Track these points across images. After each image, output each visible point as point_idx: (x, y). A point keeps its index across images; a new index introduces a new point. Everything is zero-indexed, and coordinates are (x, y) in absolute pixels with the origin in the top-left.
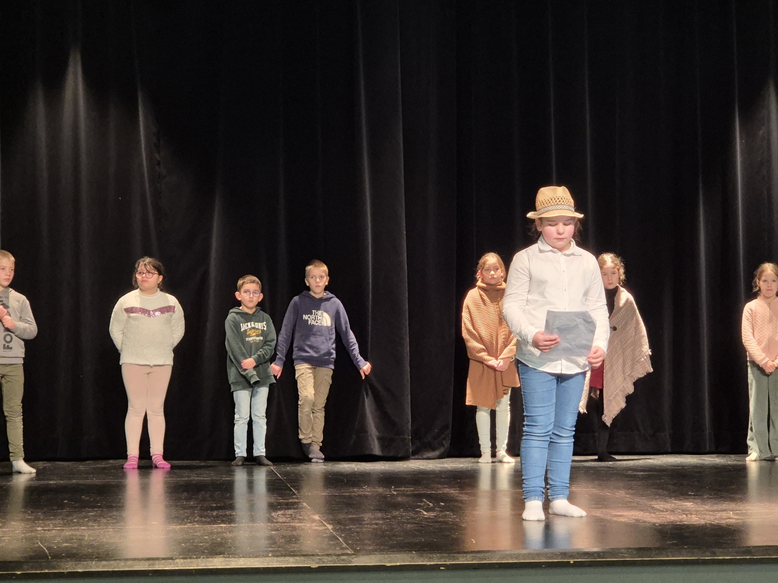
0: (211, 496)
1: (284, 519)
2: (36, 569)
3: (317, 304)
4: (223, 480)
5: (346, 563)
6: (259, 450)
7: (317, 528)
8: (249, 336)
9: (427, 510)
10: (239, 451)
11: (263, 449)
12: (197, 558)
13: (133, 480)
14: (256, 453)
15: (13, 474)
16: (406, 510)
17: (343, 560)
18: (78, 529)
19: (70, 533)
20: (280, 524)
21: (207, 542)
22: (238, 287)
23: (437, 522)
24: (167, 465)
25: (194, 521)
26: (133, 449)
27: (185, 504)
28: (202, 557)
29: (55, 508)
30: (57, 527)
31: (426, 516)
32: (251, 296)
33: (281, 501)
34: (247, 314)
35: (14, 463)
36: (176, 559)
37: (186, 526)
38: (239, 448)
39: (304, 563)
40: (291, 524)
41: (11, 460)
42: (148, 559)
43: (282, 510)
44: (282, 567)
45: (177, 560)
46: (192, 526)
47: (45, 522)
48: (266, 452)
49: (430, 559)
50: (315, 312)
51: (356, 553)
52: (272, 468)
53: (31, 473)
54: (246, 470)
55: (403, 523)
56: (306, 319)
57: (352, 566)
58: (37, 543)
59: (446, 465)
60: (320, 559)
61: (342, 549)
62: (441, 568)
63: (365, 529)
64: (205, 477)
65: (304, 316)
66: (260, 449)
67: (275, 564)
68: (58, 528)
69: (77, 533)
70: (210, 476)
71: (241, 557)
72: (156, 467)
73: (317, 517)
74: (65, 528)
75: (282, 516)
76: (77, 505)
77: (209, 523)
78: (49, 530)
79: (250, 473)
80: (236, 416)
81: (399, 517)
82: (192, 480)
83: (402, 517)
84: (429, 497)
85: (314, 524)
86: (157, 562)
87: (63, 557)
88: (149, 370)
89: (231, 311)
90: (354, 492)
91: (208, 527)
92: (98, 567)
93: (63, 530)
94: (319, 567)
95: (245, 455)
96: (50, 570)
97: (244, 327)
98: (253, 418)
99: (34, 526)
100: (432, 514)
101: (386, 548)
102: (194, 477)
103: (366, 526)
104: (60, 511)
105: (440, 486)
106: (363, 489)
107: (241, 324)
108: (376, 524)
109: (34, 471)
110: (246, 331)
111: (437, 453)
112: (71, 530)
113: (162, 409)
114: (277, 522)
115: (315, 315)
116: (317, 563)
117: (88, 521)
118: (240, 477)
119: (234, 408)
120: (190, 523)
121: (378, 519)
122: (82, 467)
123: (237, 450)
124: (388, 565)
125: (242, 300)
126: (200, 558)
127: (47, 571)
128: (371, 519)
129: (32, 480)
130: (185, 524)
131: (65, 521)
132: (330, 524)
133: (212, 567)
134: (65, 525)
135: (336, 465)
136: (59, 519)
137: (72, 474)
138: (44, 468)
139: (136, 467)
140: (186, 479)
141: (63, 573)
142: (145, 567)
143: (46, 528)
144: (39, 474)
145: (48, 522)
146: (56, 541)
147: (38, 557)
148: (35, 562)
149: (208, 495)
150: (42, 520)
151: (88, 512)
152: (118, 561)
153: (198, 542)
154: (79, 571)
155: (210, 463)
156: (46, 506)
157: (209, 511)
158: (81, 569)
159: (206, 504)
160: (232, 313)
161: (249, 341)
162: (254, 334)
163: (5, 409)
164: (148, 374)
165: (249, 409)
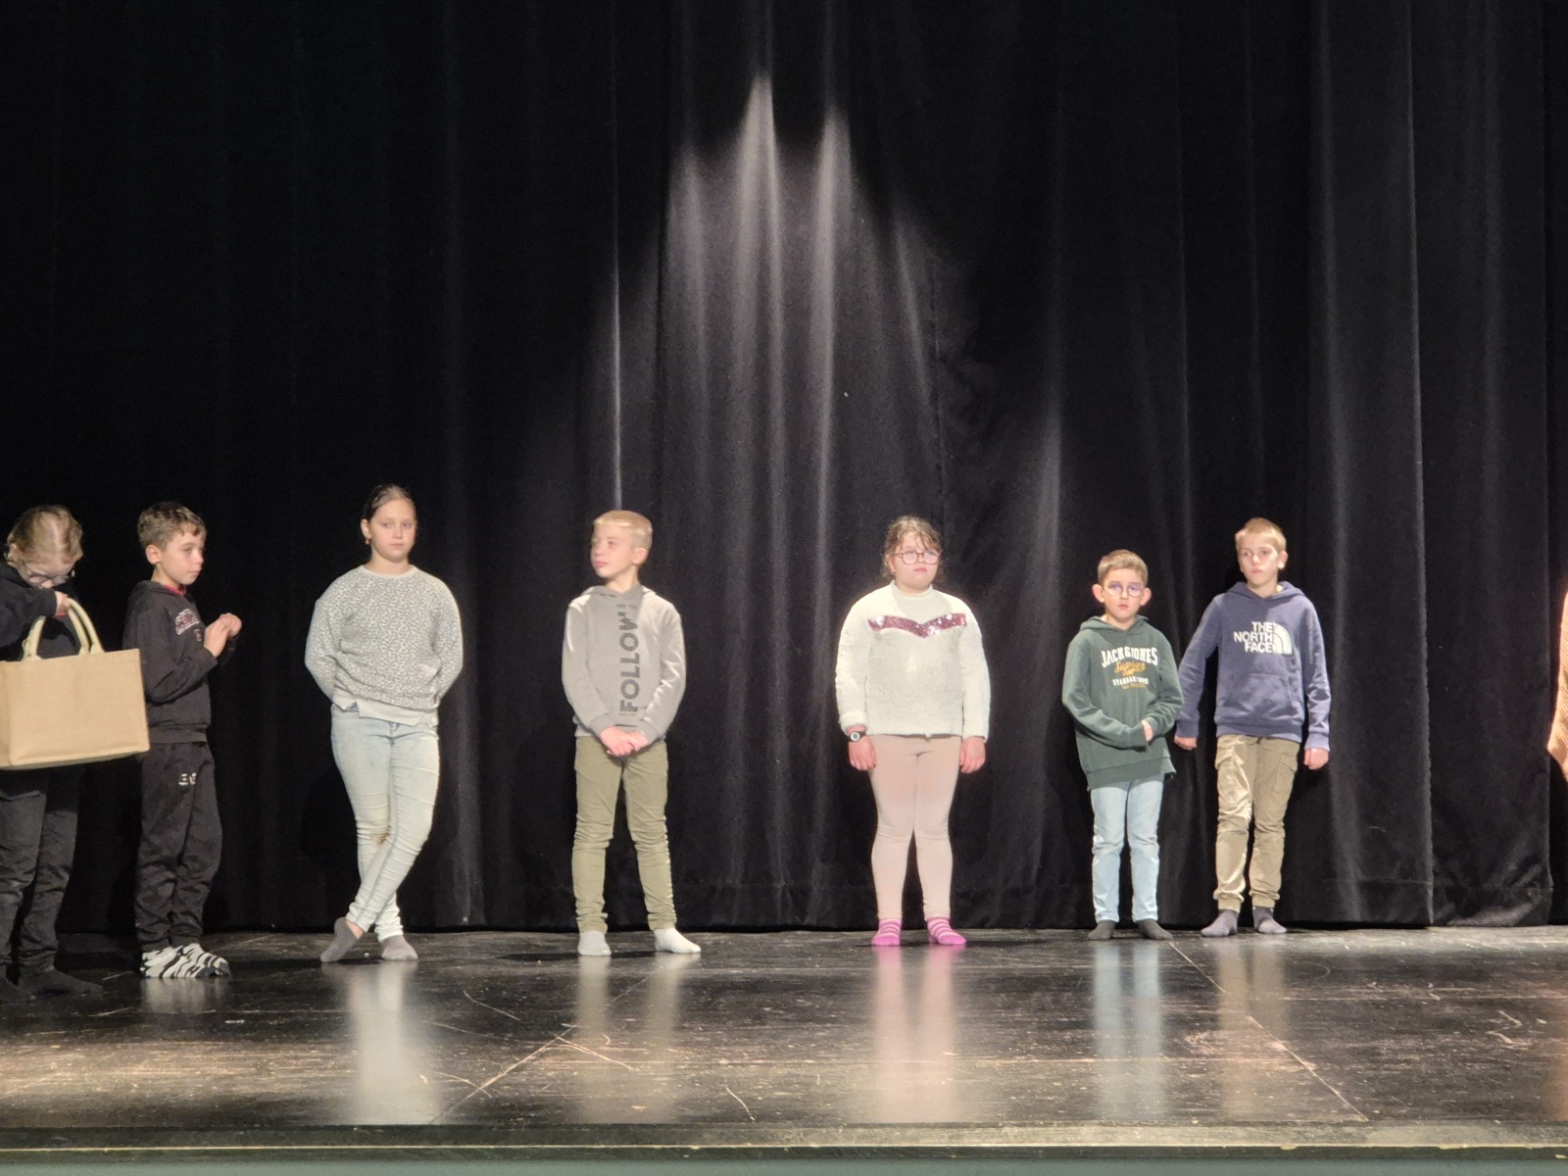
0: (1056, 1002)
1: (1211, 1050)
2: (728, 1141)
3: (1262, 608)
4: (1075, 969)
5: (1354, 1142)
6: (1144, 907)
7: (1283, 1068)
8: (1121, 676)
9: (1514, 1034)
10: (1103, 909)
11: (1152, 906)
12: (1045, 1125)
13: (890, 967)
14: (1137, 915)
15: (657, 954)
16: (1465, 1033)
17: (1349, 1135)
18: (799, 1064)
19: (786, 1070)
20: (1204, 1059)
21: (1062, 1094)
22: (1099, 576)
23: (1536, 1059)
24: (957, 938)
25: (1029, 1052)
26: (890, 908)
27: (1006, 1018)
28: (1055, 1122)
29: (748, 1021)
30: (757, 1059)
31: (1510, 1047)
32: (1125, 595)
33: (1200, 1012)
34: (1116, 630)
35: (658, 933)
36: (1004, 1126)
37: (1013, 1062)
38: (1102, 903)
39: (1267, 1139)
40: (1228, 1059)
41: (652, 928)
42: (949, 1126)
43: (1204, 1030)
44: (1221, 1148)
45: (1007, 1129)
46: (1024, 1062)
47: (732, 1048)
48: (1160, 912)
49: (1533, 1137)
50: (1258, 626)
51: (1375, 1120)
52: (1172, 944)
53: (691, 953)
54: (1117, 948)
55: (1465, 1060)
56: (1240, 640)
57: (1367, 1148)
58: (724, 1090)
59: (1537, 941)
60: (1299, 1132)
61: (1342, 1111)
62: (1558, 1156)
63: (1384, 1072)
64: (1039, 964)
65: (1236, 634)
66: (1147, 908)
67: (1205, 1140)
68: (760, 1061)
69: (802, 1072)
70: (1047, 962)
71: (1135, 1125)
72: (937, 943)
73: (1279, 1046)
74: (773, 1062)
75: (1206, 1043)
76: (790, 1016)
77: (1059, 1055)
78: (742, 1065)
79: (1126, 956)
80: (1097, 840)
81: (1454, 1047)
82: (1011, 970)
83: (1460, 1047)
84: (1510, 1006)
85: (1276, 1061)
86: (966, 1131)
87: (778, 1119)
88: (920, 745)
89: (1084, 625)
90: (1350, 995)
91: (1058, 1063)
92: (848, 1139)
93: (771, 1065)
94: (1299, 1148)
95: (1116, 919)
96: (756, 1143)
97: (1108, 658)
98: (1131, 843)
99: (714, 1057)
100: (1524, 1043)
101: (1436, 1111)
102: (1017, 963)
103: (1386, 1065)
104: (758, 1027)
105: (1530, 984)
106: (1368, 988)
107: (1103, 653)
108: (1407, 1062)
109: (696, 948)
110: (1113, 666)
111: (1515, 914)
112: (785, 1065)
113: (945, 827)
114: (1198, 1056)
115: (1257, 631)
116: (1294, 1140)
117: (818, 1047)
118: (1105, 962)
119: (1092, 823)
120: (1021, 1054)
121: (1410, 1051)
122: (788, 941)
123: (1099, 909)
124: (1444, 1146)
125: (1108, 604)
126: (1051, 1124)
127: (749, 1145)
128: (1395, 1052)
129: (693, 966)
130: (1012, 1057)
131: (773, 1047)
132: (1309, 1060)
133: (1079, 1145)
134: (771, 1055)
135: (1305, 940)
136: (759, 1044)
137: (768, 957)
138: (716, 943)
139: (897, 942)
140: (1001, 966)
141: (782, 1149)
142: (942, 1140)
143: (735, 1061)
144: (706, 954)
145: (738, 1049)
146: (760, 1087)
147: (728, 1116)
148: (723, 1127)
149: (1048, 998)
150: (726, 1044)
151: (814, 1030)
152: (888, 1129)
153: (1043, 1094)
154: (814, 1145)
155: (1045, 933)
156: (729, 1018)
157: (1055, 1032)
158: (817, 1142)
159: (1047, 1017)
160: (1086, 628)
161: (1120, 687)
162: (1131, 672)
163: (632, 828)
164: (918, 755)
165: (1123, 825)
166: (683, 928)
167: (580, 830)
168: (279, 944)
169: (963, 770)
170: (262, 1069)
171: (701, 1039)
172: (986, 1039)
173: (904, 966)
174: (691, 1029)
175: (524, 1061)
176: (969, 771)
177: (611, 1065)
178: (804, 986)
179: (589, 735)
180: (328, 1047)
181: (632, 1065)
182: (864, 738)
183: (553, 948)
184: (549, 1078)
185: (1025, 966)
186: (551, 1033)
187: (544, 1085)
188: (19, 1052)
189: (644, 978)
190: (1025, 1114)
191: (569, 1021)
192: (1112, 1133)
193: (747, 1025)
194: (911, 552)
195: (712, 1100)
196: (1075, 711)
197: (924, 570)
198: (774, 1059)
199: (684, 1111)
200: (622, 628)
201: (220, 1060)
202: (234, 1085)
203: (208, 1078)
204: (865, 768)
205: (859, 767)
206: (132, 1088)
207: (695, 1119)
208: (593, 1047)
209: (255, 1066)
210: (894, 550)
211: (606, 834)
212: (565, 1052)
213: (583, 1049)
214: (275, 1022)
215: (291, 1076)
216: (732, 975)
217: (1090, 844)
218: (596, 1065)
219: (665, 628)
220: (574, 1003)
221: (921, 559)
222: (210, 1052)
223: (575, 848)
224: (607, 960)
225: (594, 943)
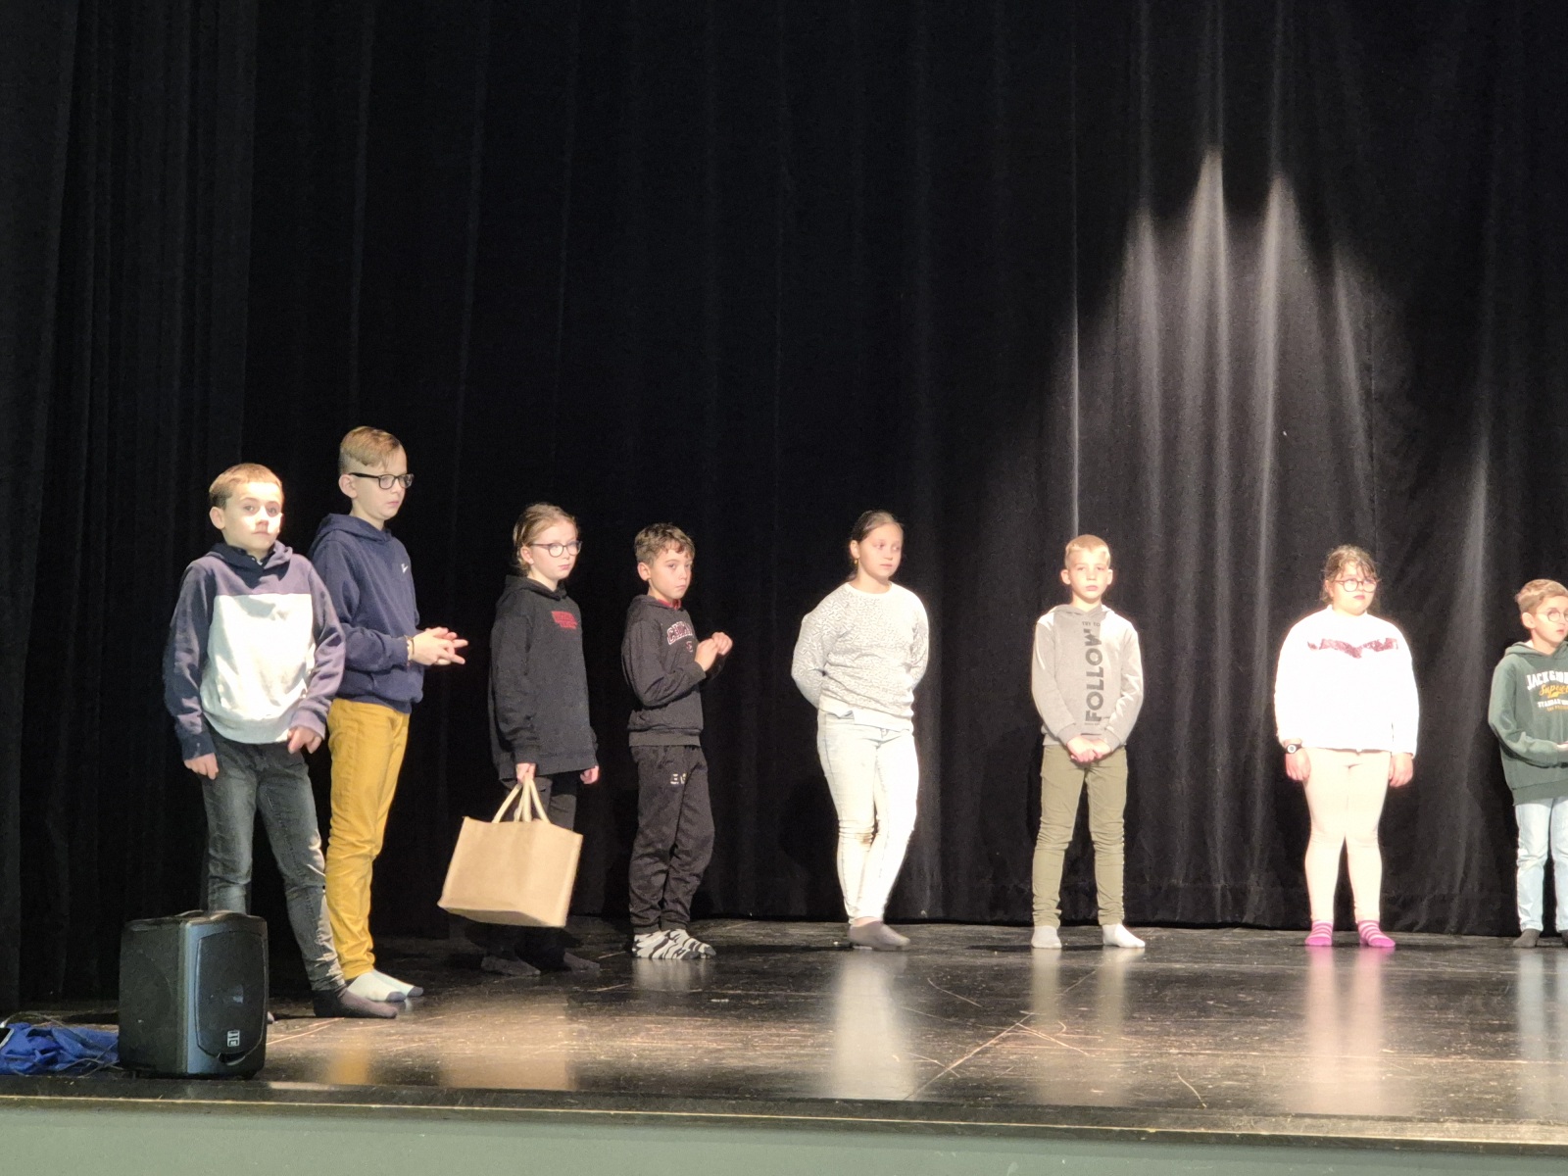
0: (1486, 1004)
2: (1183, 1125)
4: (1503, 975)
8: (1546, 698)
10: (1528, 918)
12: (1485, 1122)
13: (1322, 967)
14: (1560, 924)
15: (1104, 947)
18: (1245, 1056)
19: (1233, 1061)
21: (1499, 1093)
24: (1386, 940)
25: (1463, 1052)
26: (1322, 909)
27: (1439, 1019)
28: (1495, 1120)
29: (1195, 1013)
30: (1205, 1049)
32: (1563, 620)
34: (1540, 655)
35: (1106, 929)
37: (1449, 1061)
38: (1527, 913)
41: (1101, 923)
42: (1393, 1119)
46: (1460, 1061)
47: (1181, 1038)
53: (1136, 948)
54: (1541, 956)
58: (1176, 1077)
64: (1467, 968)
68: (1208, 1052)
69: (1248, 1063)
70: (1474, 966)
72: (1367, 945)
74: (1220, 1052)
76: (1233, 1010)
77: (1493, 1056)
78: (1191, 1054)
79: (1550, 963)
80: (1521, 852)
82: (1441, 973)
86: (1409, 1125)
87: (1228, 1107)
88: (1351, 758)
89: (1509, 649)
91: (1493, 1063)
92: (1297, 1128)
93: (1218, 1056)
95: (1540, 927)
96: (1209, 1128)
97: (1534, 681)
98: (1555, 857)
99: (1164, 1046)
102: (1445, 967)
104: (1203, 1019)
107: (1529, 677)
109: (1141, 943)
110: (1538, 689)
112: (1232, 1056)
113: (1375, 835)
117: (1262, 1040)
118: (1530, 969)
119: (1516, 836)
120: (1456, 1054)
122: (1227, 937)
123: (1523, 918)
125: (1534, 630)
126: (1490, 1122)
127: (1203, 1130)
129: (1139, 960)
130: (1447, 1056)
131: (1218, 1039)
133: (1518, 1142)
134: (1217, 1046)
136: (1207, 1035)
137: (1207, 953)
138: (1158, 939)
139: (1329, 943)
140: (1430, 970)
141: (1234, 1135)
142: (1386, 1133)
143: (1185, 1051)
144: (1151, 949)
145: (1187, 1040)
146: (1210, 1076)
147: (1181, 1102)
148: (1178, 1112)
149: (1478, 1002)
150: (1175, 1035)
151: (1257, 1024)
152: (1335, 1120)
153: (1480, 1092)
154: (1264, 1133)
155: (1470, 940)
156: (1177, 1009)
157: (1488, 1034)
158: (1267, 1130)
159: (1478, 1020)
160: (1510, 653)
161: (1545, 708)
162: (1556, 694)
163: (1092, 828)
164: (1350, 767)
165: (1547, 839)
166: (1130, 923)
167: (1042, 832)
168: (757, 931)
169: (1392, 784)
170: (747, 1045)
171: (1151, 1029)
172: (1422, 1038)
173: (1336, 966)
174: (1141, 1019)
175: (988, 1045)
176: (1398, 785)
177: (1069, 1050)
178: (1243, 982)
179: (1057, 743)
180: (807, 1026)
181: (1088, 1051)
182: (1300, 750)
183: (1008, 940)
184: (1012, 1062)
185: (1454, 970)
186: (1010, 1019)
187: (1008, 1068)
188: (529, 1021)
189: (1093, 970)
190: (1466, 1110)
191: (1026, 1008)
192: (1551, 1132)
193: (1194, 1017)
194: (1352, 580)
195: (1166, 1087)
196: (1503, 732)
197: (1363, 597)
198: (1221, 1050)
199: (1139, 1096)
200: (1088, 644)
201: (709, 1034)
202: (724, 1058)
203: (699, 1051)
204: (1301, 778)
205: (1294, 777)
206: (631, 1057)
207: (1149, 1104)
208: (1051, 1034)
209: (742, 1041)
210: (1335, 577)
211: (1065, 837)
212: (1025, 1037)
213: (1041, 1035)
214: (757, 1002)
215: (775, 1052)
216: (1177, 970)
217: (1515, 856)
218: (1056, 1050)
219: (1126, 645)
220: (1030, 993)
221: (1361, 587)
222: (700, 1027)
223: (1037, 848)
224: (1058, 953)
225: (1047, 936)
